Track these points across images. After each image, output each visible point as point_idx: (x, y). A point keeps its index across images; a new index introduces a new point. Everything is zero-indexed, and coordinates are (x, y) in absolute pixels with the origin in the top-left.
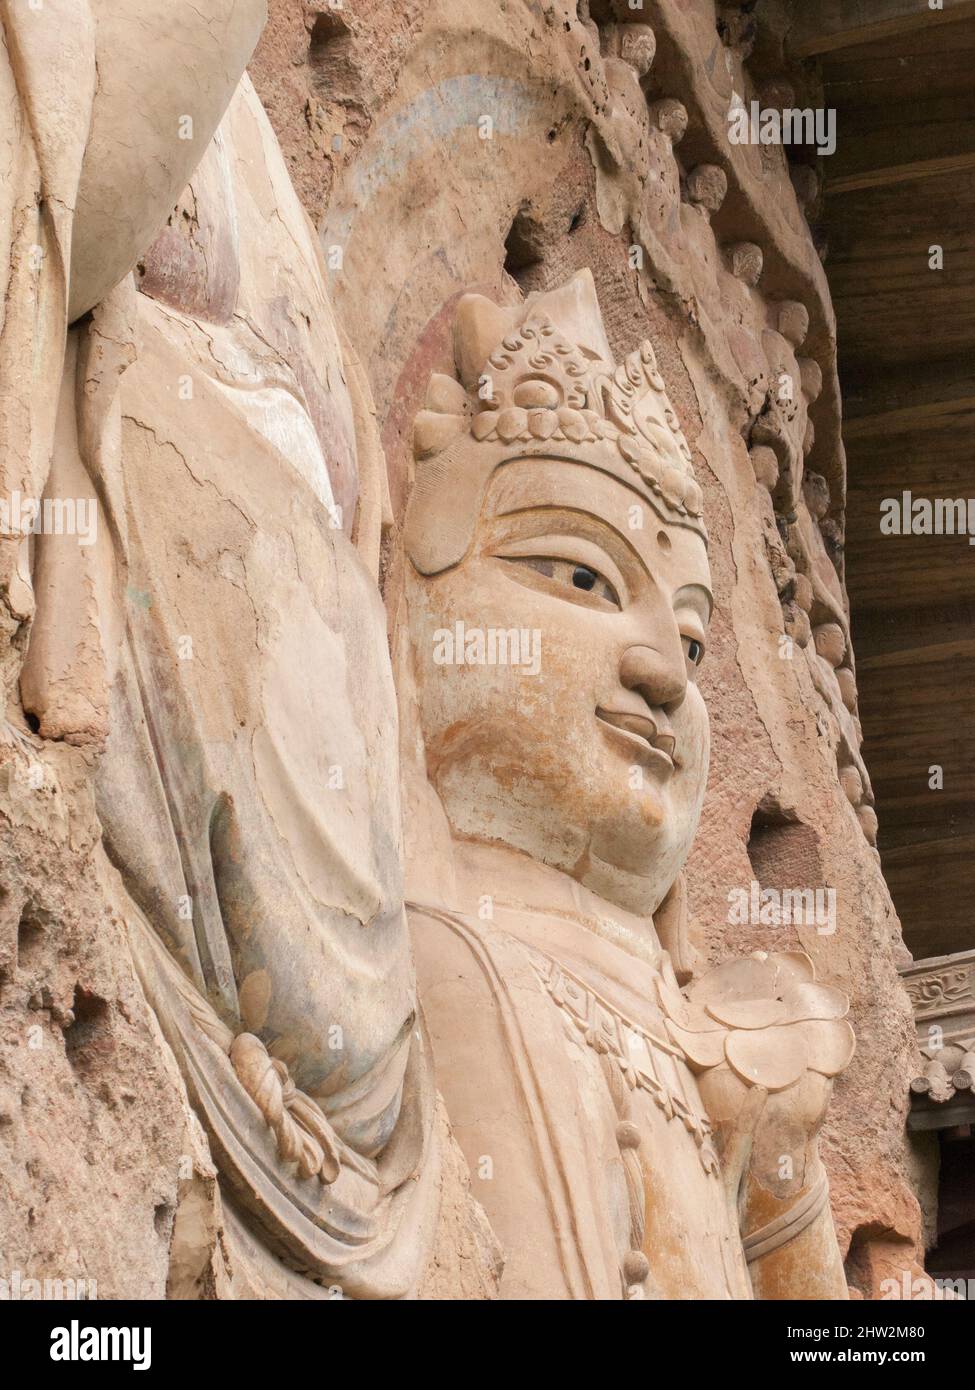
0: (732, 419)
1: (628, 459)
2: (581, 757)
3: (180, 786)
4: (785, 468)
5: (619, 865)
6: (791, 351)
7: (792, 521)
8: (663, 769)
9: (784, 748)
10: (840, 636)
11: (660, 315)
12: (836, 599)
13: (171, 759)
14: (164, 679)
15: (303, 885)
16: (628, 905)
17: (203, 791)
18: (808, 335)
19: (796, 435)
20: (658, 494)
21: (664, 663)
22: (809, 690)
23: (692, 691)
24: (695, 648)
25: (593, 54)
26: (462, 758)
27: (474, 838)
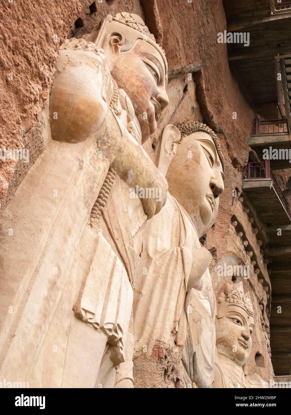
0: (257, 301)
1: (245, 307)
2: (235, 345)
3: (190, 350)
4: (264, 308)
5: (239, 360)
6: (266, 293)
7: (264, 314)
8: (245, 348)
9: (261, 345)
10: (268, 329)
11: (250, 287)
12: (268, 325)
13: (189, 347)
14: (190, 336)
15: (203, 364)
16: (239, 365)
17: (192, 351)
18: (268, 291)
19: (265, 303)
20: (248, 311)
21: (247, 334)
22: (265, 338)
23: (250, 339)
24: (251, 332)
25: (245, 255)
26: (220, 343)
27: (220, 354)
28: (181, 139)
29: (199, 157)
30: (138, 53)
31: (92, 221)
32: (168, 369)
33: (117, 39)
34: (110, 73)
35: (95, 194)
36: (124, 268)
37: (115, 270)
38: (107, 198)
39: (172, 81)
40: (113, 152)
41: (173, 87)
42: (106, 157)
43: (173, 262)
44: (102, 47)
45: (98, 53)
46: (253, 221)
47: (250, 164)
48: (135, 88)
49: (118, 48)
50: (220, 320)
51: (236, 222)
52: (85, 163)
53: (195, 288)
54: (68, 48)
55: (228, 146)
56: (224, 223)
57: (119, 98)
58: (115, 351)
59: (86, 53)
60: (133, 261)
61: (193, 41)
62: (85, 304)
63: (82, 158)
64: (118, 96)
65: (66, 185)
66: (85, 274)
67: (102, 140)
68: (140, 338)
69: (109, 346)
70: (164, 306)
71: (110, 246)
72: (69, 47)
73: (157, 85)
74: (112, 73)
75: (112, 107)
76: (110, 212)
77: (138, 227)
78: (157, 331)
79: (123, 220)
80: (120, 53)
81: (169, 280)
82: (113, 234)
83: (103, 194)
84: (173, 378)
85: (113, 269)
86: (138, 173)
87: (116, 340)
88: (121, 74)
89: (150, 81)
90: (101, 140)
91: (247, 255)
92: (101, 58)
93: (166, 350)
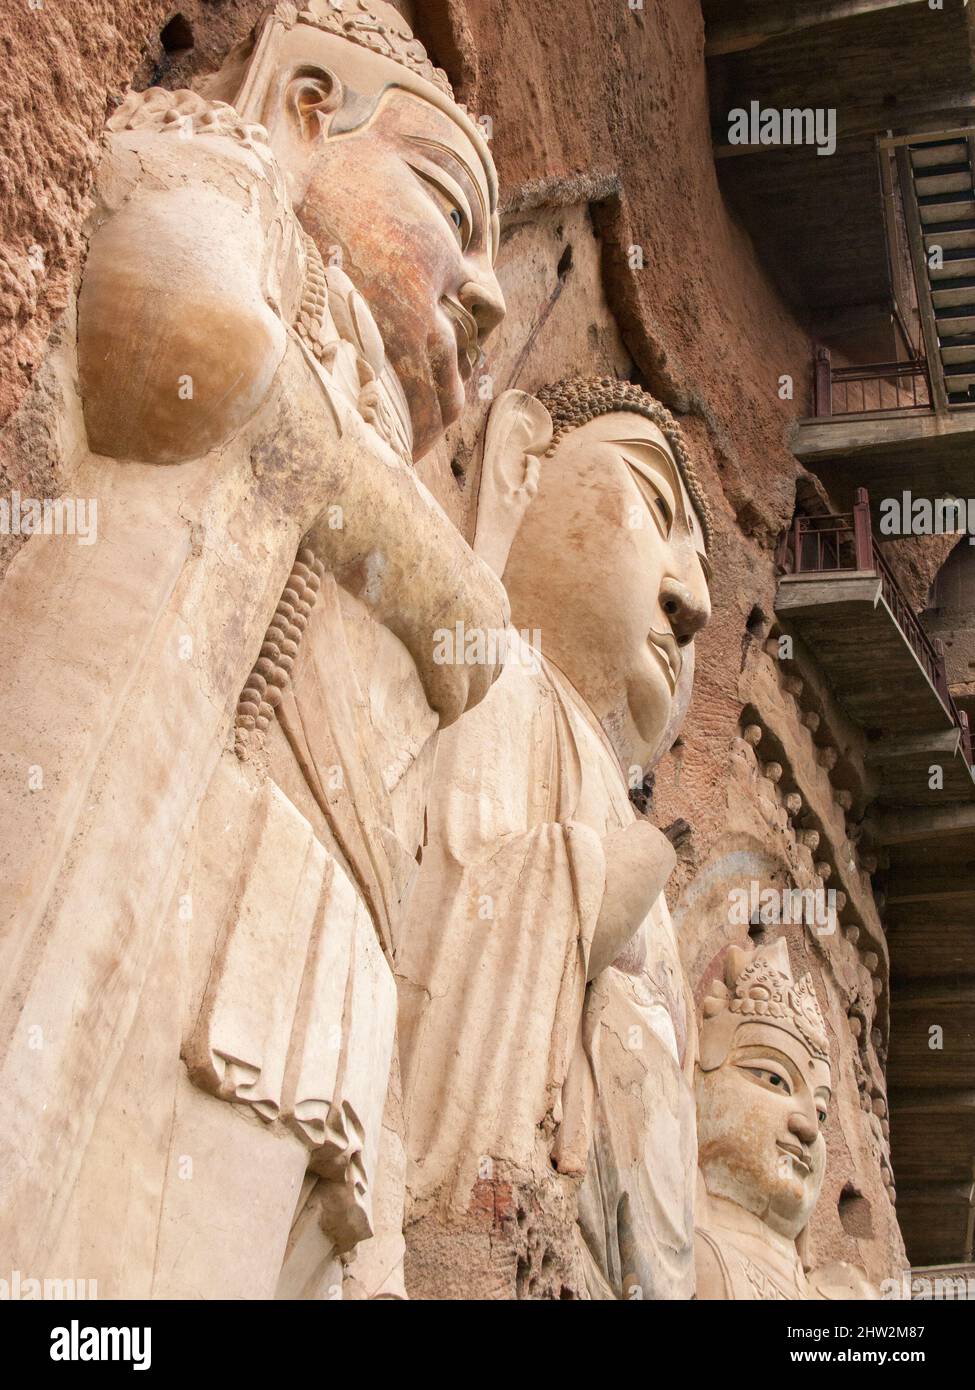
0: (842, 1004)
1: (798, 1027)
2: (768, 1163)
3: (607, 1187)
4: (864, 1027)
5: (782, 1215)
6: (869, 974)
7: (865, 1051)
8: (805, 1172)
9: (857, 1162)
10: (883, 1104)
11: (813, 957)
12: (882, 1089)
13: (604, 1175)
14: (604, 1139)
15: (654, 1234)
16: (785, 1235)
17: (616, 1190)
18: (877, 968)
19: (869, 1011)
20: (810, 1044)
21: (809, 1122)
22: (870, 1132)
23: (820, 1139)
24: (822, 1115)
25: (793, 843)
26: (715, 1158)
27: (717, 1196)
28: (555, 441)
29: (619, 501)
30: (392, 139)
31: (243, 737)
32: (529, 1258)
33: (317, 88)
34: (291, 212)
35: (248, 643)
36: (362, 905)
37: (329, 912)
38: (292, 655)
39: (516, 236)
40: (310, 494)
41: (520, 257)
42: (287, 511)
43: (537, 877)
44: (263, 120)
45: (245, 141)
46: (816, 723)
47: (802, 521)
48: (383, 264)
49: (320, 120)
50: (710, 1075)
51: (758, 730)
52: (209, 534)
53: (619, 968)
54: (139, 123)
55: (722, 462)
56: (714, 732)
57: (326, 300)
58: (336, 1199)
59: (205, 140)
60: (395, 876)
61: (588, 90)
62: (225, 1035)
63: (200, 515)
64: (322, 294)
65: (143, 614)
66: (223, 930)
67: (270, 450)
68: (426, 1149)
69: (314, 1183)
70: (508, 1034)
71: (308, 826)
72: (143, 119)
73: (463, 249)
74: (298, 213)
75: (303, 331)
76: (307, 705)
77: (406, 757)
78: (486, 1122)
79: (354, 734)
80: (327, 140)
81: (525, 941)
82: (317, 783)
83: (280, 643)
84: (550, 1289)
85: (321, 909)
86: (403, 564)
87: (339, 1160)
88: (333, 214)
89: (435, 238)
90: (267, 452)
91: (801, 845)
92: (258, 156)
93: (523, 1188)
